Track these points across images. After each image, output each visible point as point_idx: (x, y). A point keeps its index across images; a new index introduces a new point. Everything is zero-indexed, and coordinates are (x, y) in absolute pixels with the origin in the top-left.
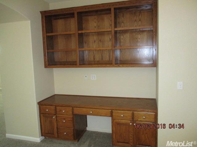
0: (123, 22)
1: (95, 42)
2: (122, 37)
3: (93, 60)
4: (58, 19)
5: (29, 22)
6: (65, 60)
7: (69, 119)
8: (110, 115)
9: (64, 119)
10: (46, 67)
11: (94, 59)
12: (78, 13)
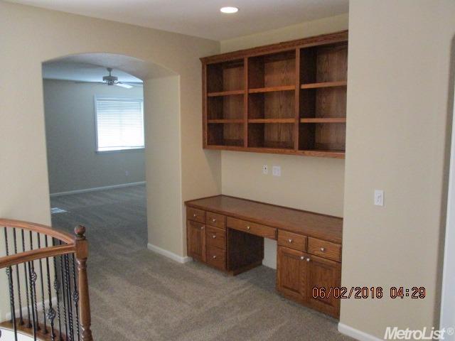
0: (326, 72)
1: (281, 107)
2: (324, 99)
3: (277, 140)
4: (231, 67)
5: (179, 76)
6: (237, 138)
7: (221, 235)
8: (274, 237)
9: (215, 233)
10: (204, 147)
11: (279, 138)
12: (249, 59)
